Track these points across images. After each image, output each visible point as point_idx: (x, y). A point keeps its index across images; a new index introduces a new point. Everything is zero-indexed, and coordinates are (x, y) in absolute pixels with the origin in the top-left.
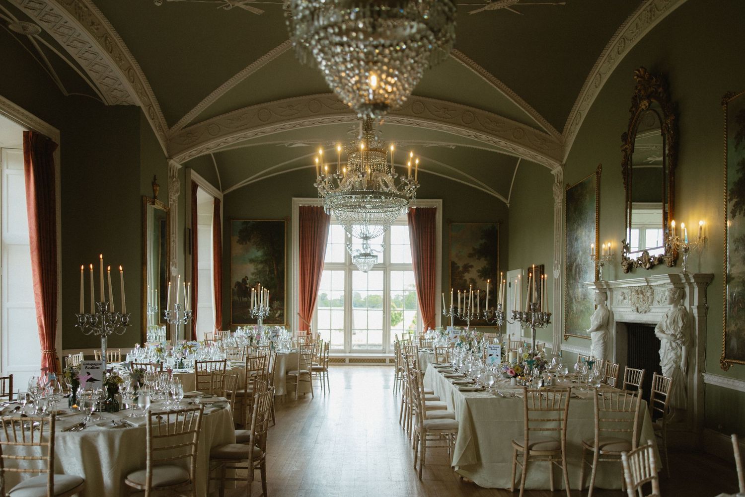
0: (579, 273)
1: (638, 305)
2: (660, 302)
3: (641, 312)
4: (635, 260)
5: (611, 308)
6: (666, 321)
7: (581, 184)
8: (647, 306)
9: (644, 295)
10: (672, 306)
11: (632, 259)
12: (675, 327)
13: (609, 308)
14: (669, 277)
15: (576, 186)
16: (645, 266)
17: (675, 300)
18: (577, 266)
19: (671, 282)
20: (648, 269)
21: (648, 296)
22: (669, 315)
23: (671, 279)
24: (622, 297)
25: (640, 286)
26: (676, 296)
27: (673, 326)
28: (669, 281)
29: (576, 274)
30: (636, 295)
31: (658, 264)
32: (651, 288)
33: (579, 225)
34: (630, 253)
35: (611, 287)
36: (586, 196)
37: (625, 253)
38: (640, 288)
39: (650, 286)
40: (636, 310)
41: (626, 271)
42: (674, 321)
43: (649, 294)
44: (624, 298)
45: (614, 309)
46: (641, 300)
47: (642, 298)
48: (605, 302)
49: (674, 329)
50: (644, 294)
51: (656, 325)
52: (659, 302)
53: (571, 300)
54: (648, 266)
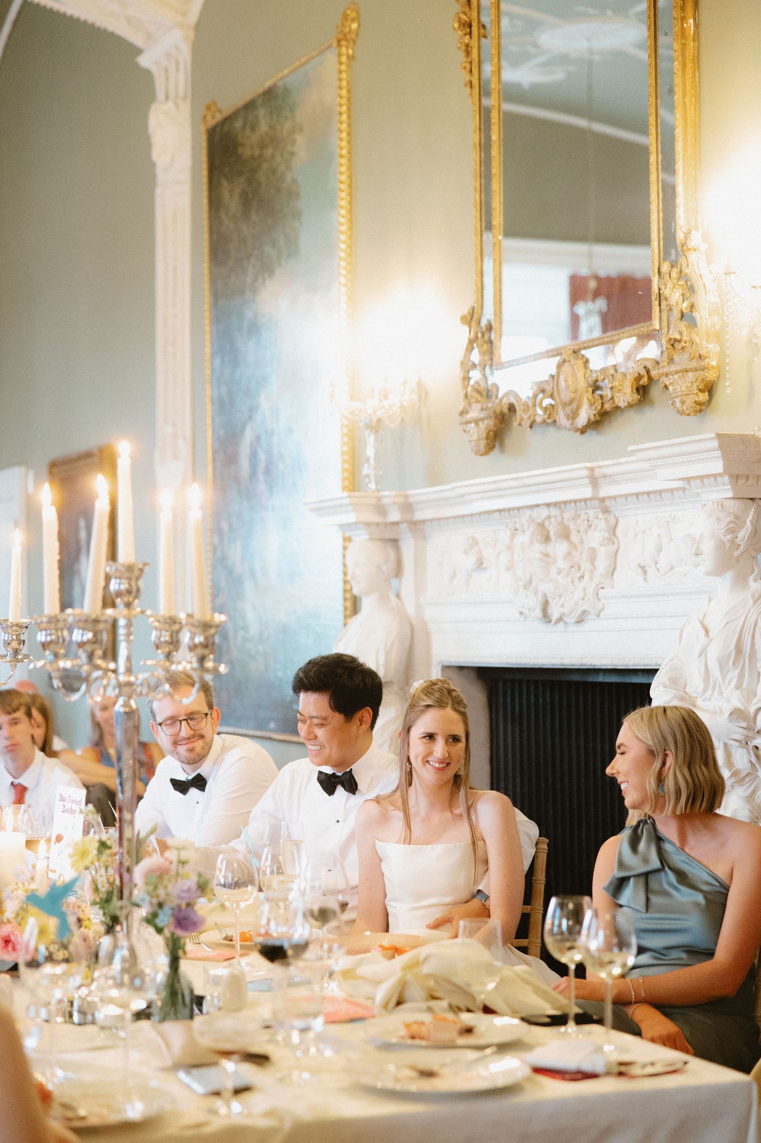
0: (268, 471)
1: (546, 588)
2: (651, 571)
3: (560, 619)
4: (525, 392)
5: (419, 607)
6: (703, 652)
7: (269, 94)
8: (591, 591)
9: (574, 546)
10: (722, 585)
11: (507, 394)
12: (741, 677)
13: (411, 610)
14: (721, 447)
15: (250, 106)
16: (574, 415)
17: (736, 553)
18: (258, 438)
19: (727, 470)
20: (583, 431)
21: (594, 544)
22: (715, 624)
23: (725, 457)
24: (471, 561)
25: (556, 504)
26: (744, 534)
27: (734, 674)
28: (717, 466)
29: (253, 474)
30: (538, 547)
31: (630, 406)
32: (606, 511)
33: (267, 269)
34: (501, 366)
35: (418, 516)
36: (293, 143)
37: (474, 366)
38: (554, 511)
39: (603, 500)
40: (538, 613)
41: (483, 443)
42: (739, 649)
43: (595, 538)
44: (480, 565)
45: (429, 614)
46: (562, 564)
47: (568, 555)
48: (394, 582)
49: (738, 687)
50: (574, 538)
51: (653, 672)
52: (644, 569)
53: (235, 581)
54: (585, 415)
